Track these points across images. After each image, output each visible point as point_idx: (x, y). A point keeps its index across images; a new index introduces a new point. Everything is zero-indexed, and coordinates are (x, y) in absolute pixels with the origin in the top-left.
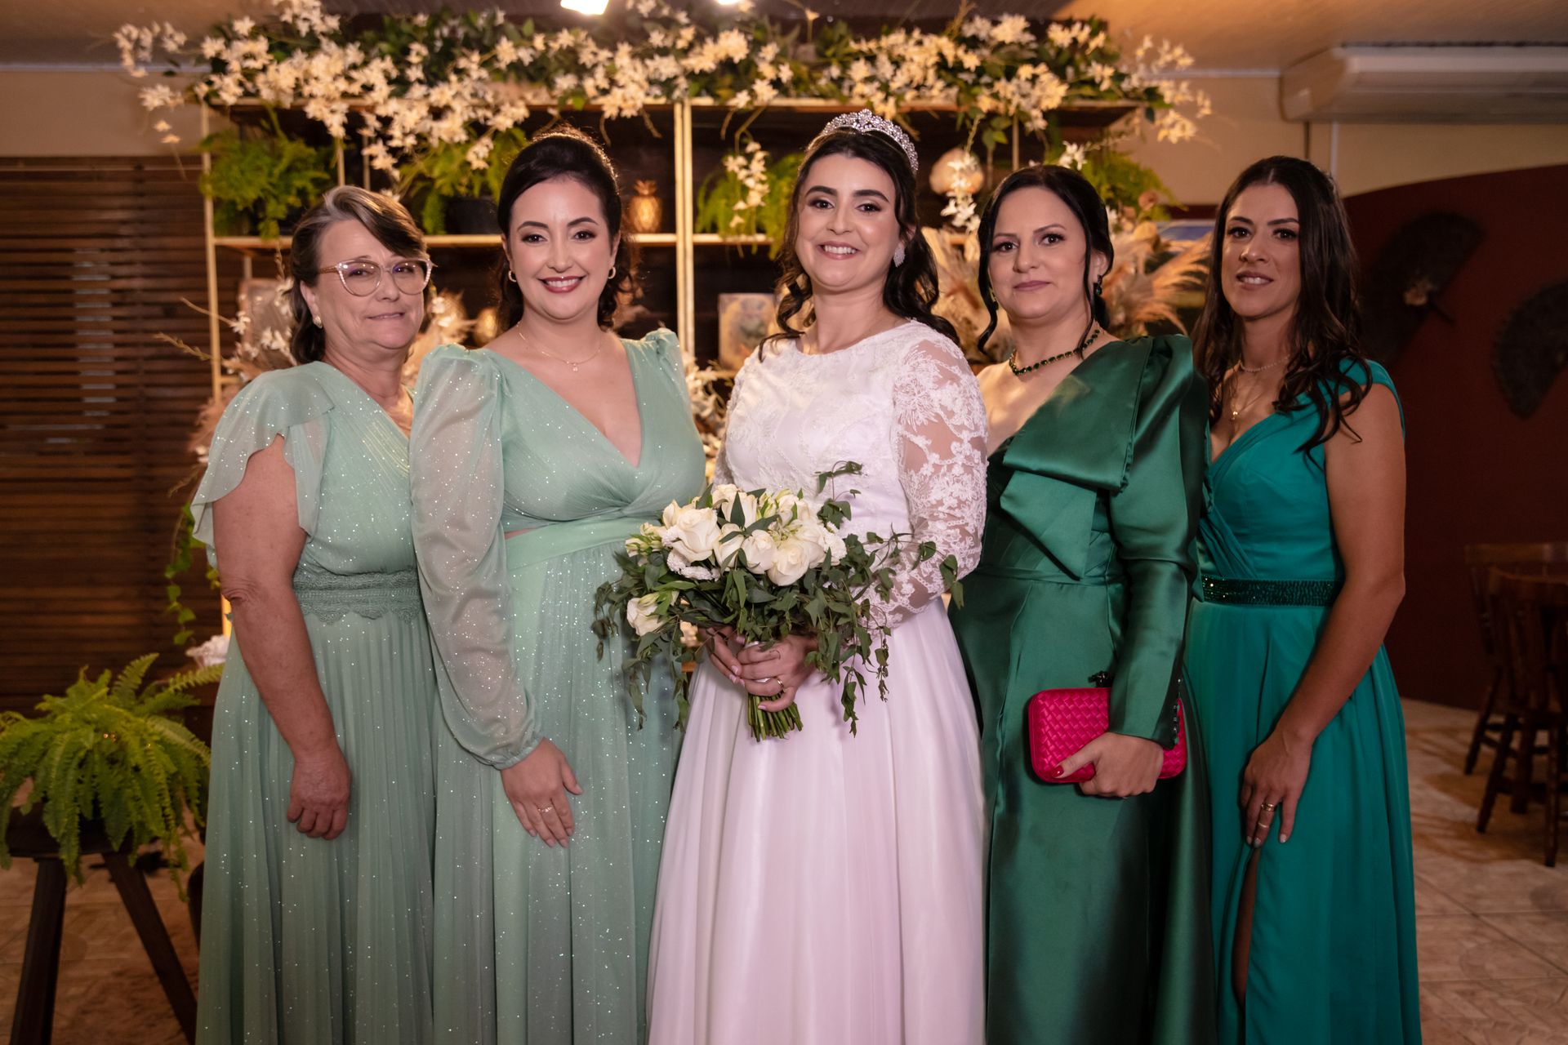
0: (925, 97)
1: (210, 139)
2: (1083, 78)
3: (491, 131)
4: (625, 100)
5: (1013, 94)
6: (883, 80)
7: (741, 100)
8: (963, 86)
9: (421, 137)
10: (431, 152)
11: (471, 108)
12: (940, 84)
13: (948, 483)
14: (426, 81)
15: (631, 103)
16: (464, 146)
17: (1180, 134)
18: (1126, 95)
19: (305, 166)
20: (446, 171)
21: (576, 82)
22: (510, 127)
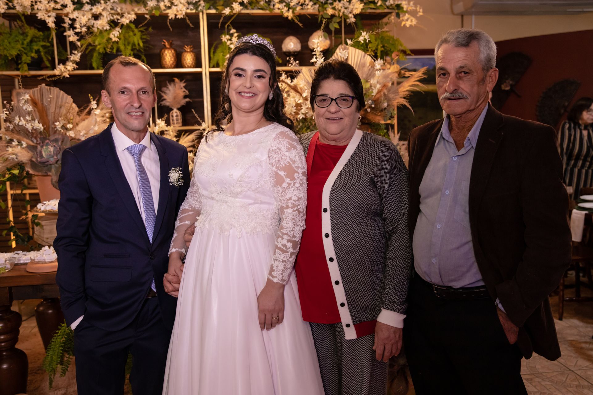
0: (305, 9)
3: (120, 25)
4: (178, 11)
5: (341, 7)
6: (287, 2)
7: (227, 11)
8: (321, 4)
9: (89, 28)
10: (95, 34)
11: (111, 15)
12: (311, 3)
13: (294, 190)
14: (90, 3)
15: (180, 12)
16: (108, 32)
17: (410, 23)
18: (388, 7)
19: (38, 40)
20: (101, 42)
21: (156, 3)
22: (128, 23)
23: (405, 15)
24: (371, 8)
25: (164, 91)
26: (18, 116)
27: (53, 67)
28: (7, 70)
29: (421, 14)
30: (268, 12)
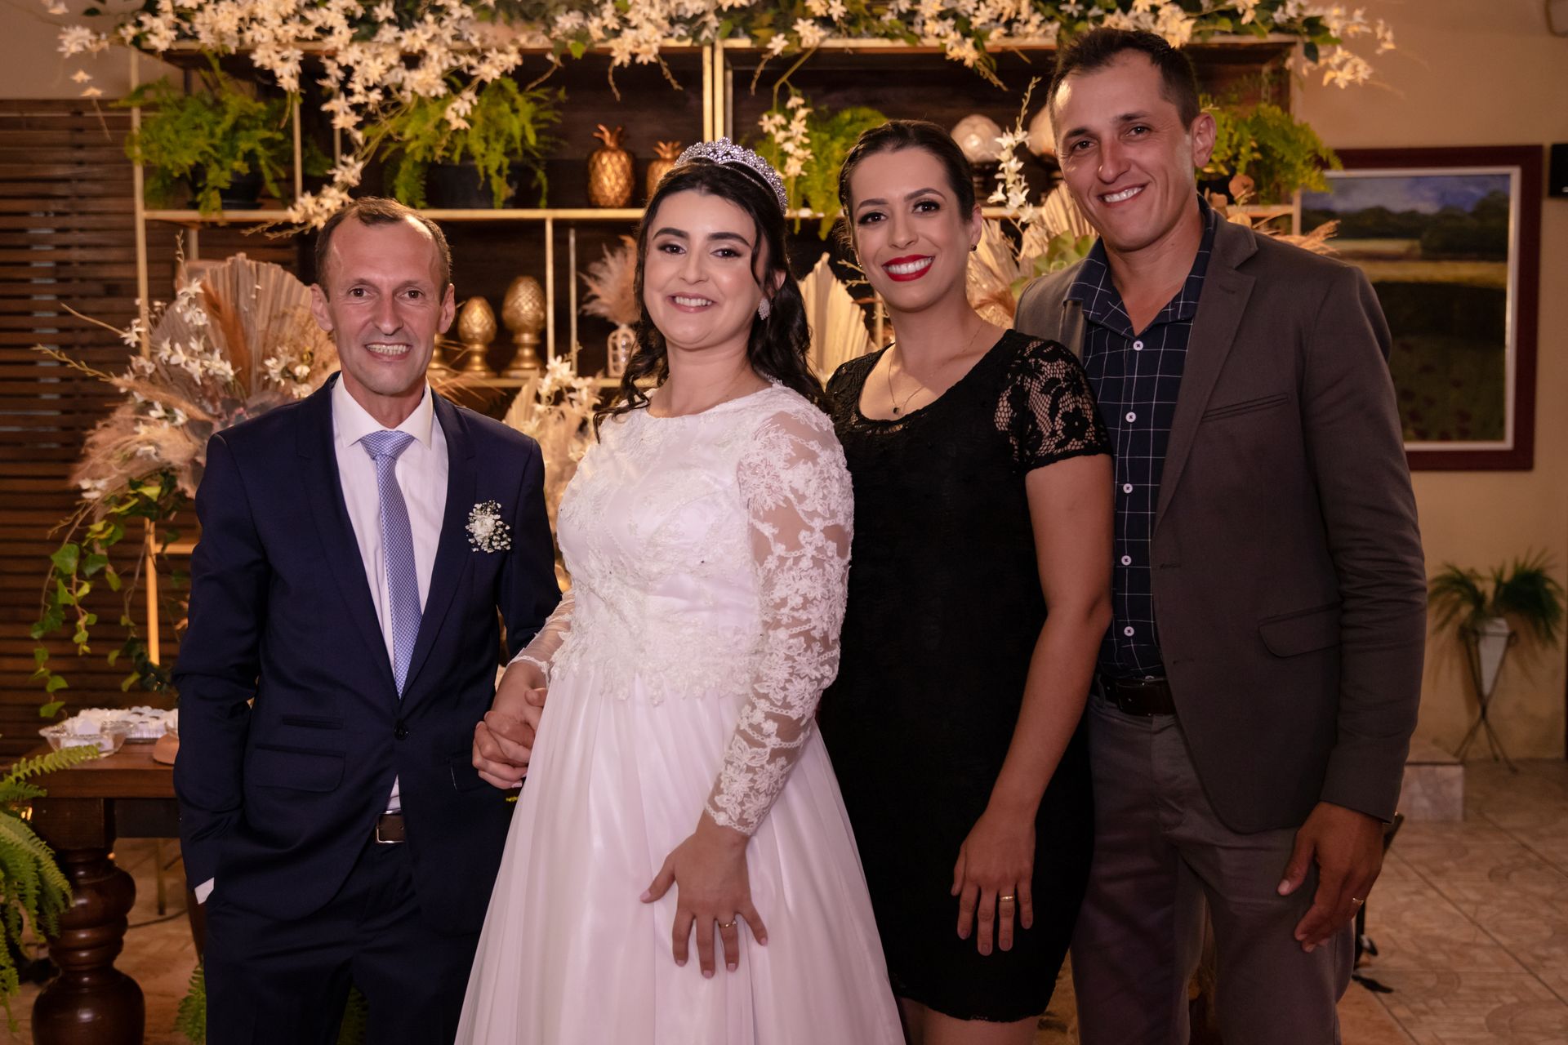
0: (1020, 35)
1: (141, 90)
2: (1221, 7)
3: (475, 82)
4: (638, 44)
6: (965, 14)
7: (778, 44)
8: (1065, 21)
9: (386, 92)
10: (404, 108)
11: (451, 55)
12: (1037, 19)
13: (794, 578)
14: (397, 21)
15: (645, 47)
16: (442, 102)
17: (1349, 77)
18: (1277, 28)
19: (253, 123)
20: (419, 133)
21: (581, 21)
22: (497, 77)
23: (1334, 51)
24: (1225, 33)
25: (595, 273)
26: (168, 340)
27: (289, 200)
28: (166, 207)
29: (1389, 46)
30: (901, 43)
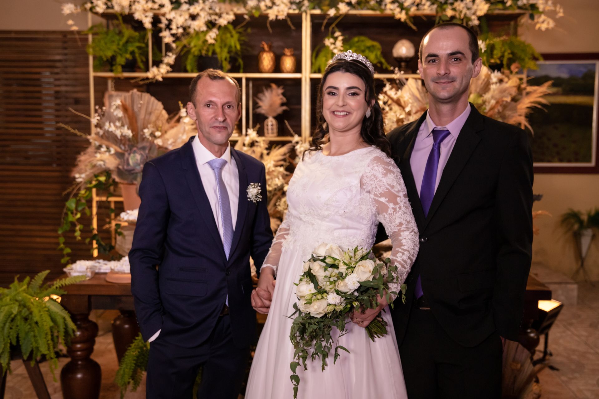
0: (421, 9)
1: (92, 28)
3: (217, 26)
4: (279, 12)
5: (463, 8)
7: (332, 12)
8: (439, 4)
9: (184, 29)
10: (191, 35)
11: (208, 15)
13: (401, 215)
14: (188, 3)
15: (281, 13)
16: (205, 33)
17: (546, 26)
18: (520, 8)
19: (134, 40)
20: (197, 44)
21: (257, 3)
22: (226, 24)
23: (540, 17)
24: (499, 9)
25: (260, 97)
26: (108, 122)
27: (147, 70)
29: (561, 14)
30: (378, 13)
